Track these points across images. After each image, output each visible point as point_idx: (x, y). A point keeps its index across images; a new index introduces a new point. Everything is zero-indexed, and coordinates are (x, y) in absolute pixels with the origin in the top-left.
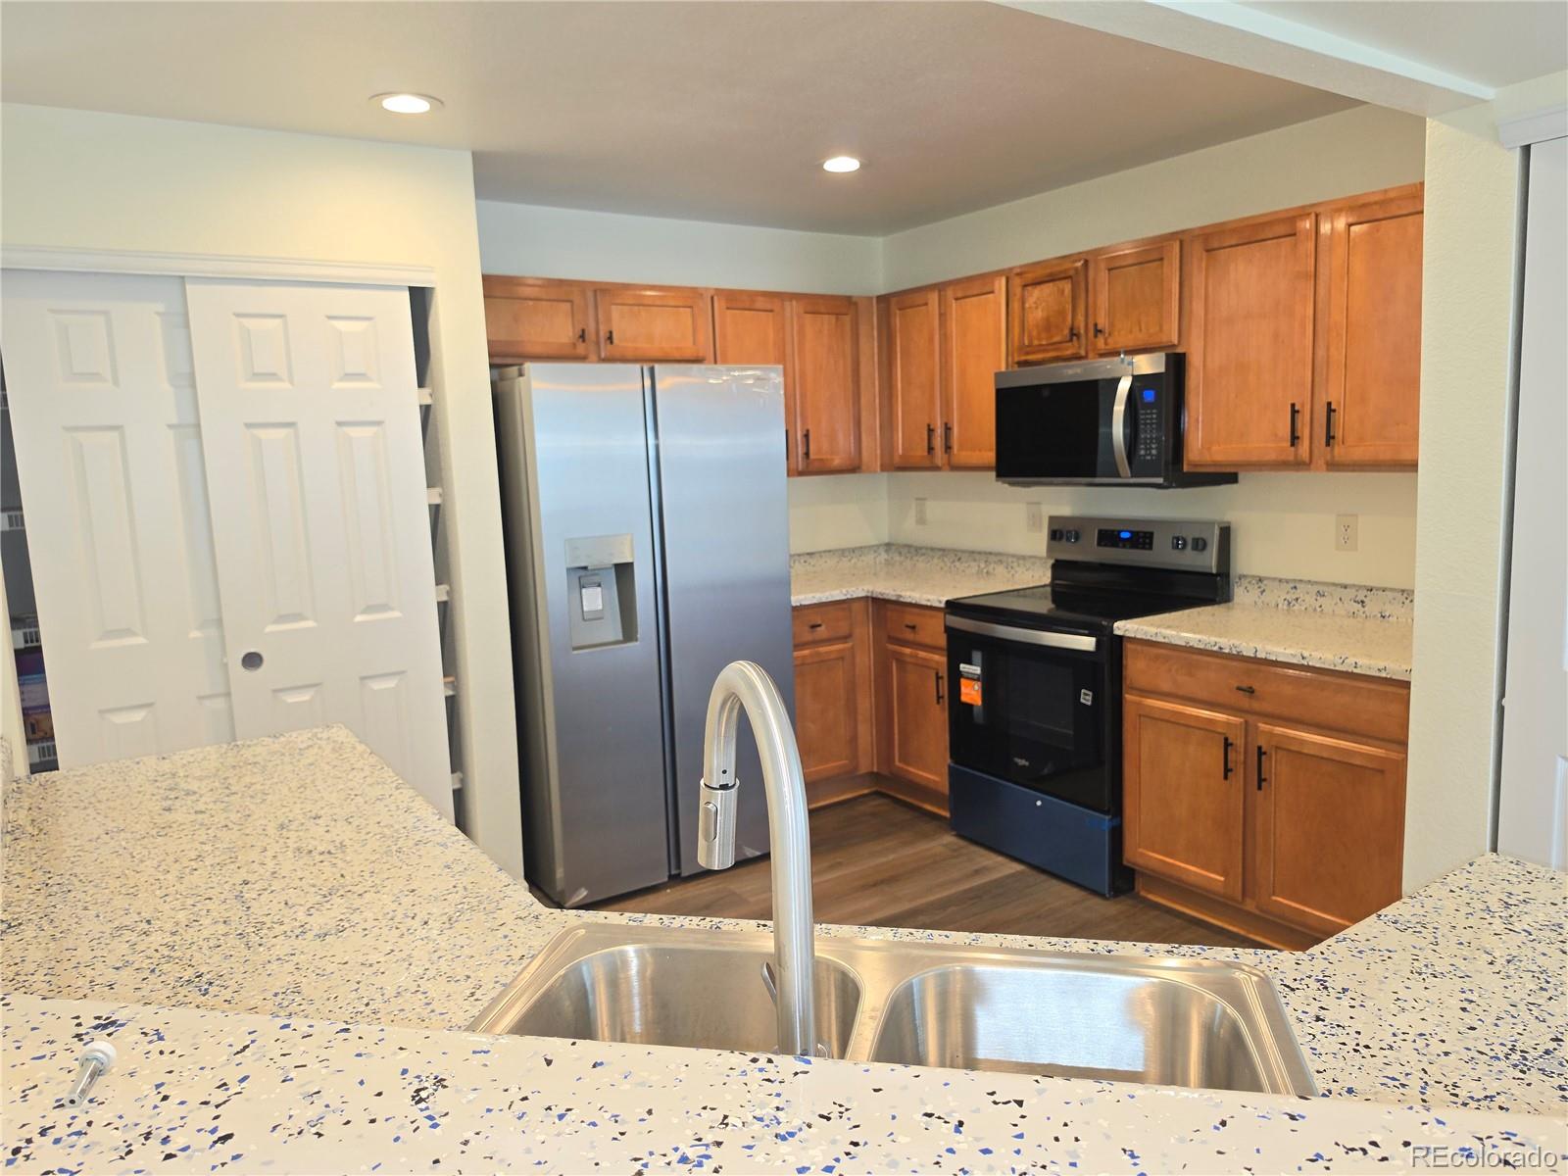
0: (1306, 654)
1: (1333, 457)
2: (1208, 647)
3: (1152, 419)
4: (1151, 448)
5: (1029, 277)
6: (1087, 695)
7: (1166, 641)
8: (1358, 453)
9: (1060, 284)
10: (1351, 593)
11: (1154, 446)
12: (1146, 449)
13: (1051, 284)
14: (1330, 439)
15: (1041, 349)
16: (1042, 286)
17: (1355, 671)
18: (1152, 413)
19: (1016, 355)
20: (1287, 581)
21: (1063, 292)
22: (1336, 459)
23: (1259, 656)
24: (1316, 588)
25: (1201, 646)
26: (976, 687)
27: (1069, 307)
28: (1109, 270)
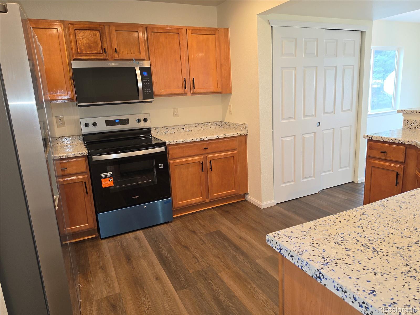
0: (218, 136)
1: (194, 91)
2: (195, 141)
3: (147, 81)
4: (148, 90)
5: (78, 27)
6: (161, 165)
7: (183, 142)
8: (199, 91)
9: (94, 32)
10: (181, 127)
11: (149, 90)
12: (147, 90)
13: (89, 31)
14: (194, 87)
15: (86, 54)
16: (85, 31)
17: (228, 136)
18: (147, 79)
19: (74, 56)
20: (164, 127)
21: (96, 35)
22: (194, 92)
23: (208, 139)
24: (172, 127)
25: (193, 141)
26: (111, 180)
27: (99, 41)
28: (116, 31)
